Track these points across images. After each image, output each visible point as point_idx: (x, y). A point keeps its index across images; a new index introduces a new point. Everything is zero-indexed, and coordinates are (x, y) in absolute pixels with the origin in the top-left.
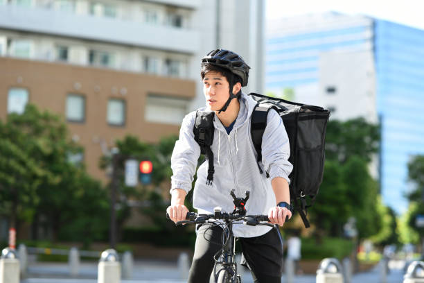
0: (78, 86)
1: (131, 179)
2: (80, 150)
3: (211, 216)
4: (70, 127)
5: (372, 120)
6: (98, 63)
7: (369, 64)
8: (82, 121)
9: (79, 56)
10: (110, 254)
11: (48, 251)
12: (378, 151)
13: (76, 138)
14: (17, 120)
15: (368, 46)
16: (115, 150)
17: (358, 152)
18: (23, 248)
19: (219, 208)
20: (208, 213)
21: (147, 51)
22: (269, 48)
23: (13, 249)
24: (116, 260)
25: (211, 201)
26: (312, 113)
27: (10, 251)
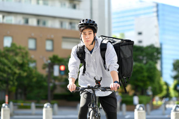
0: (33, 35)
1: (56, 73)
2: (34, 61)
3: (86, 88)
4: (30, 52)
5: (157, 45)
6: (41, 25)
7: (156, 22)
8: (35, 49)
9: (33, 22)
10: (48, 105)
11: (22, 104)
12: (160, 59)
13: (33, 56)
14: (8, 50)
15: (155, 14)
16: (49, 61)
17: (152, 59)
18: (11, 103)
19: (89, 85)
20: (85, 87)
21: (62, 19)
22: (113, 16)
23: (7, 104)
24: (50, 107)
25: (86, 82)
26: (126, 43)
27: (6, 105)
